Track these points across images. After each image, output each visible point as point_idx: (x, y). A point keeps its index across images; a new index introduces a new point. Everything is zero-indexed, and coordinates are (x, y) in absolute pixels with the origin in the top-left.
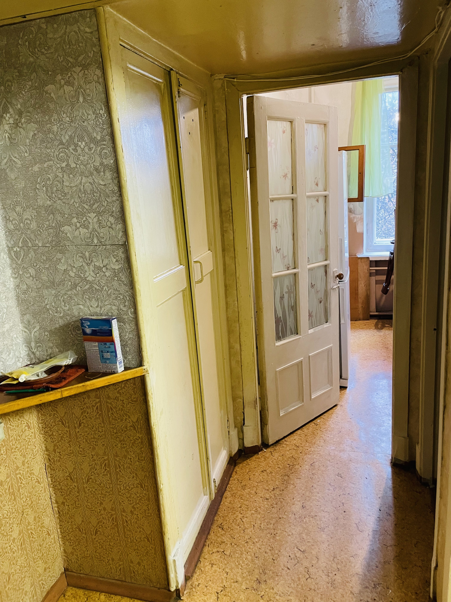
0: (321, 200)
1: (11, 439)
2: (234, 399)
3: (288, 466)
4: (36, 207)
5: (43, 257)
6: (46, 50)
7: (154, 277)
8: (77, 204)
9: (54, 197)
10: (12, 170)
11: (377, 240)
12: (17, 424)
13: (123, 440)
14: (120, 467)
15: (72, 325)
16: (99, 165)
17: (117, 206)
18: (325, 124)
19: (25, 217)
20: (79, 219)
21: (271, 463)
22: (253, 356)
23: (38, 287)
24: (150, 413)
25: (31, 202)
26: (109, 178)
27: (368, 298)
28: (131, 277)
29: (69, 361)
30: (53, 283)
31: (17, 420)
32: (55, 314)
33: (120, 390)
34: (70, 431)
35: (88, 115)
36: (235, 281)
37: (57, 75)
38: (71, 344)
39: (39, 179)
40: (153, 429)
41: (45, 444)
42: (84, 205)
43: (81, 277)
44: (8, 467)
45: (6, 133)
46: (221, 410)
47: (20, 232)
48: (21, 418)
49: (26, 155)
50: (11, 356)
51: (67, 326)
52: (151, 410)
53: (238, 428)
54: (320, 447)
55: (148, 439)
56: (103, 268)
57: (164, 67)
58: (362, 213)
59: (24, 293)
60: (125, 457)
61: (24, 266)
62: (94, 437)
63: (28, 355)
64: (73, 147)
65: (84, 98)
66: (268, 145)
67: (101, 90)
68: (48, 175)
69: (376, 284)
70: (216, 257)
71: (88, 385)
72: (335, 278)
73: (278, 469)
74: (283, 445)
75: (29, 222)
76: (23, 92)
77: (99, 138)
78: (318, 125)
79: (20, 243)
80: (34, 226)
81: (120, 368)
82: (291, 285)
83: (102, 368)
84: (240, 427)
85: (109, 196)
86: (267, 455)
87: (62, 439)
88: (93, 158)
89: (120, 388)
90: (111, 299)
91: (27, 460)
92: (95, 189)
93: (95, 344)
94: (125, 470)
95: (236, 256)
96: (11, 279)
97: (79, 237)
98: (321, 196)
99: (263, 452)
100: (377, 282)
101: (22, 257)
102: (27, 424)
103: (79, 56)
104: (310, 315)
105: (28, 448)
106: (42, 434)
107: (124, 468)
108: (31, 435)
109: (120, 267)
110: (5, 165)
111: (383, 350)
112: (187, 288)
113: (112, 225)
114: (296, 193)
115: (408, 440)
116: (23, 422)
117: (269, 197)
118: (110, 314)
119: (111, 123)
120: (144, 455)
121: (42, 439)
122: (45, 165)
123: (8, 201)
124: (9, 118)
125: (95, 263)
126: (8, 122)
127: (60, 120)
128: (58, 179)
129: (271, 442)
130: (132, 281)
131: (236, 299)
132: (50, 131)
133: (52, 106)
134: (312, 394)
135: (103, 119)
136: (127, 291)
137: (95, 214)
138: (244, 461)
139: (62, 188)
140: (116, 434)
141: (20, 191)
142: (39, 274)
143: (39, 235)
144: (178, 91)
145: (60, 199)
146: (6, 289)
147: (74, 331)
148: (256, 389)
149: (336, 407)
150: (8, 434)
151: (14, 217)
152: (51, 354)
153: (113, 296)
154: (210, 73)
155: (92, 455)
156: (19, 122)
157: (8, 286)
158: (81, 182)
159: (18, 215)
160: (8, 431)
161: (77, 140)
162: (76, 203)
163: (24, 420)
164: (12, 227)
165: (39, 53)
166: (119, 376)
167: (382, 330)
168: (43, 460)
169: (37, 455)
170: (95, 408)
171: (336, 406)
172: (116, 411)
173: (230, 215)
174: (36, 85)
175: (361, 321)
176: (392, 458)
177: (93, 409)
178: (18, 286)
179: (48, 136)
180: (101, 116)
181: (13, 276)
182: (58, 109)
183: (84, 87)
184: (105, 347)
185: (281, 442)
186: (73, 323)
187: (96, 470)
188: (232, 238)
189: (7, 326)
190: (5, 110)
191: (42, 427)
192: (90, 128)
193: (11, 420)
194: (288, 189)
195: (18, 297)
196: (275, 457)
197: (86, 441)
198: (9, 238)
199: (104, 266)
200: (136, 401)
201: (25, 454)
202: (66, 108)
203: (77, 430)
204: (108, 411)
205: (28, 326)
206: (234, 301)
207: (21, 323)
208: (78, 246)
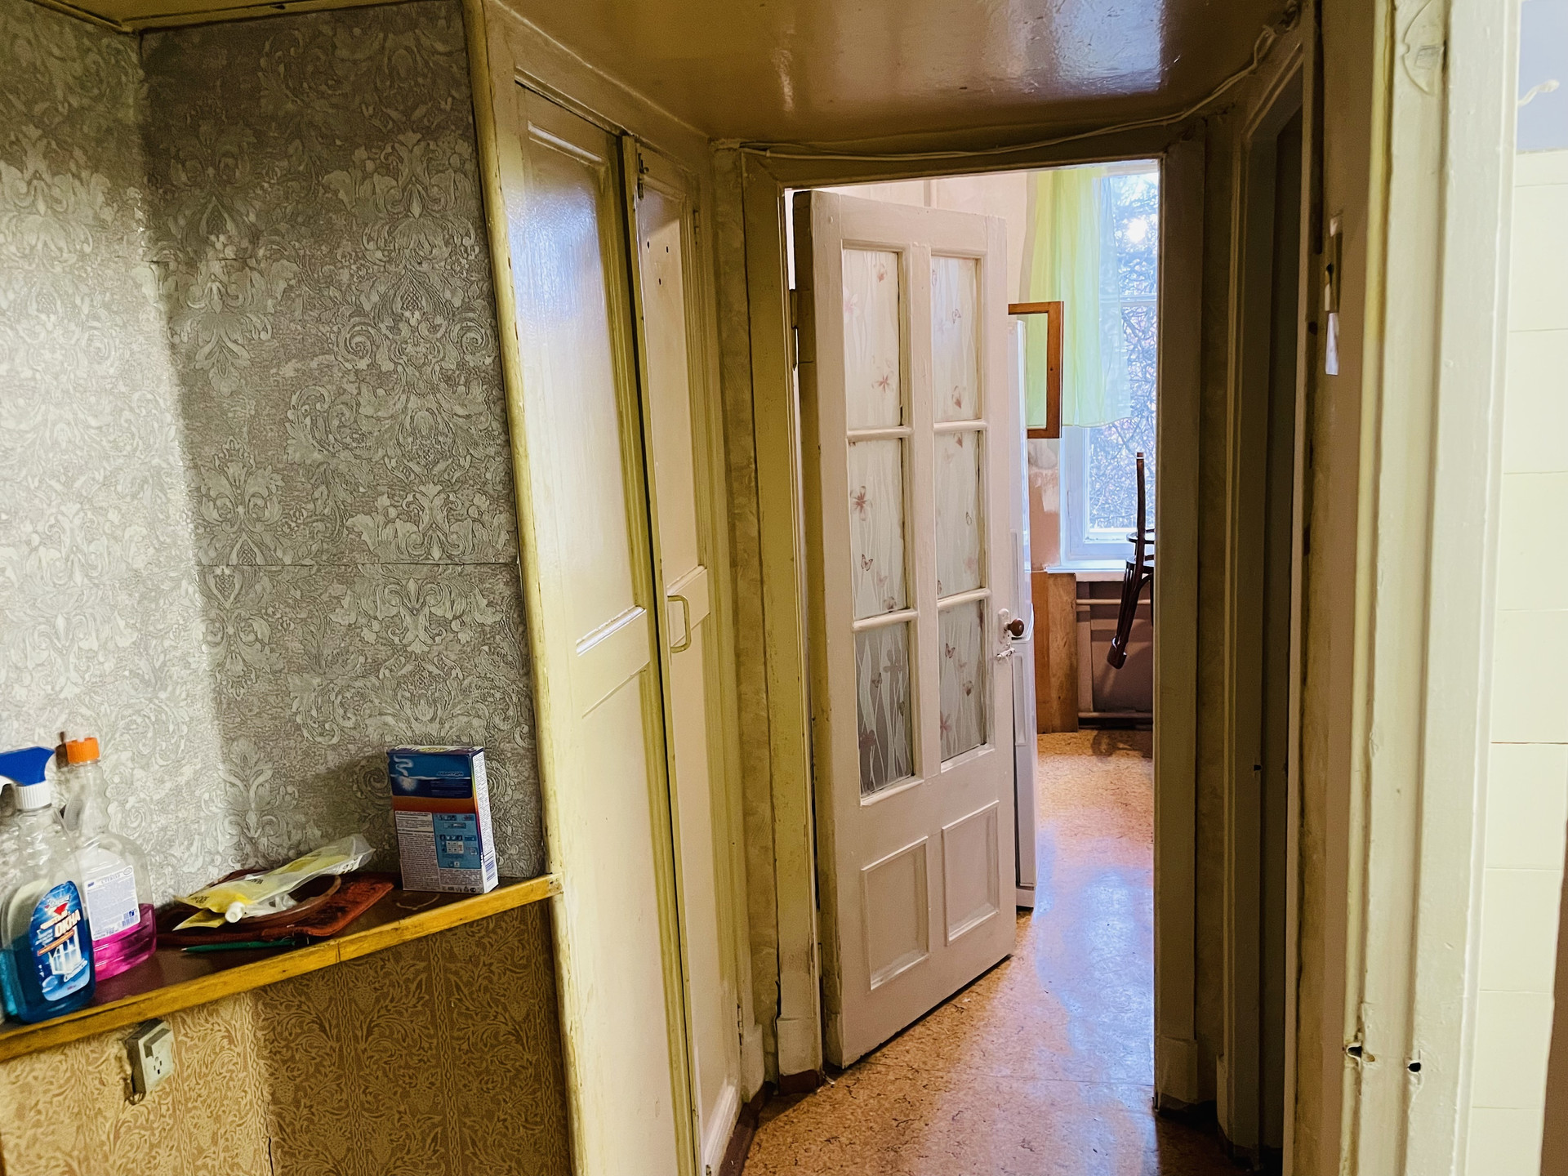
0: (969, 442)
1: (185, 1074)
2: (755, 948)
3: (895, 1123)
4: (280, 466)
5: (292, 591)
6: (329, 87)
7: (578, 641)
8: (393, 461)
9: (333, 441)
10: (223, 371)
11: (1092, 530)
12: (202, 1033)
13: (487, 1070)
14: (474, 1143)
15: (363, 767)
16: (454, 367)
17: (497, 468)
18: (977, 260)
19: (252, 491)
20: (396, 499)
21: (850, 1117)
22: (806, 835)
23: (276, 668)
24: (562, 997)
25: (270, 453)
26: (480, 399)
27: (1072, 675)
28: (526, 645)
29: (353, 864)
30: (317, 658)
31: (202, 1021)
32: (319, 739)
33: (483, 937)
34: (341, 1050)
35: (433, 246)
36: (762, 640)
37: (357, 148)
38: (357, 815)
39: (294, 398)
40: (569, 1039)
41: (271, 1085)
42: (411, 464)
43: (392, 644)
44: (179, 1150)
45: (214, 281)
46: (722, 977)
47: (236, 527)
48: (211, 1015)
49: (263, 336)
50: (193, 849)
51: (349, 769)
52: (566, 988)
53: (763, 1026)
54: (973, 1071)
55: (555, 1067)
56: (453, 623)
57: (608, 128)
58: (1054, 466)
59: (238, 682)
60: (490, 1115)
61: (239, 614)
62: (407, 1063)
63: (238, 846)
64: (389, 322)
65: (424, 206)
66: (844, 308)
67: (468, 190)
68: (320, 389)
69: (1092, 640)
70: (716, 582)
71: (407, 928)
72: (1003, 631)
73: (869, 1133)
74: (880, 1068)
75: (260, 502)
76: (266, 185)
77: (457, 303)
78: (961, 261)
79: (234, 556)
80: (273, 512)
81: (490, 881)
82: (897, 650)
83: (440, 879)
84: (768, 1022)
85: (476, 444)
86: (839, 1096)
87: (317, 1071)
88: (439, 352)
89: (483, 933)
90: (470, 701)
91: (222, 1131)
92: (441, 427)
93: (425, 818)
94: (489, 1151)
95: (765, 579)
96: (204, 647)
97: (393, 545)
98: (968, 430)
99: (829, 1086)
100: (1095, 636)
101: (236, 592)
102: (228, 1031)
103: (415, 107)
104: (944, 726)
105: (226, 1097)
106: (263, 1058)
107: (485, 1144)
108: (235, 1060)
109: (498, 619)
110: (206, 359)
111: (1116, 810)
112: (651, 664)
113: (481, 514)
114: (910, 424)
115: (1196, 1046)
116: (216, 1027)
117: (845, 432)
118: (465, 739)
119: (490, 269)
120: (540, 1110)
121: (263, 1071)
122: (314, 364)
123: (207, 448)
124: (225, 246)
125: (432, 609)
126: (221, 256)
127: (360, 256)
128: (345, 398)
129: (847, 1058)
130: (528, 655)
131: (764, 687)
132: (330, 281)
133: (339, 221)
134: (950, 928)
135: (470, 257)
136: (514, 682)
137: (439, 488)
138: (779, 1113)
139: (355, 421)
140: (466, 1054)
141: (243, 426)
142: (279, 635)
143: (285, 535)
144: (639, 184)
145: (346, 447)
146: (190, 674)
147: (367, 782)
148: (811, 919)
149: (1007, 962)
150: (180, 1060)
151: (222, 490)
152: (299, 843)
153: (476, 693)
154: (707, 137)
155: (400, 1112)
156: (251, 257)
157: (194, 666)
158: (406, 407)
159: (231, 484)
160: (180, 1054)
161: (400, 305)
162: (390, 458)
163: (220, 1021)
164: (215, 515)
165: (313, 95)
166: (487, 902)
167: (1109, 758)
168: (263, 1129)
169: (249, 1116)
170: (413, 987)
171: (1007, 958)
172: (471, 993)
173: (750, 477)
174: (301, 168)
175: (1057, 735)
176: (1156, 1094)
177: (407, 988)
178: (221, 665)
179: (326, 293)
180: (466, 251)
181: (209, 638)
182: (355, 228)
183: (426, 181)
184: (452, 827)
185: (872, 1059)
186: (363, 763)
187: (408, 1152)
188: (756, 534)
189: (188, 772)
190: (216, 227)
191: (265, 1040)
192: (435, 280)
193: (189, 1021)
194: (892, 415)
195: (218, 694)
196: (860, 1101)
197: (385, 1072)
198: (205, 543)
199: (455, 617)
200: (525, 967)
201: (220, 1113)
202: (377, 227)
203: (362, 1046)
204: (450, 994)
205: (242, 770)
206: (757, 693)
207: (224, 762)
208: (390, 567)
